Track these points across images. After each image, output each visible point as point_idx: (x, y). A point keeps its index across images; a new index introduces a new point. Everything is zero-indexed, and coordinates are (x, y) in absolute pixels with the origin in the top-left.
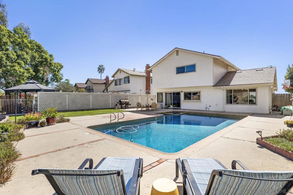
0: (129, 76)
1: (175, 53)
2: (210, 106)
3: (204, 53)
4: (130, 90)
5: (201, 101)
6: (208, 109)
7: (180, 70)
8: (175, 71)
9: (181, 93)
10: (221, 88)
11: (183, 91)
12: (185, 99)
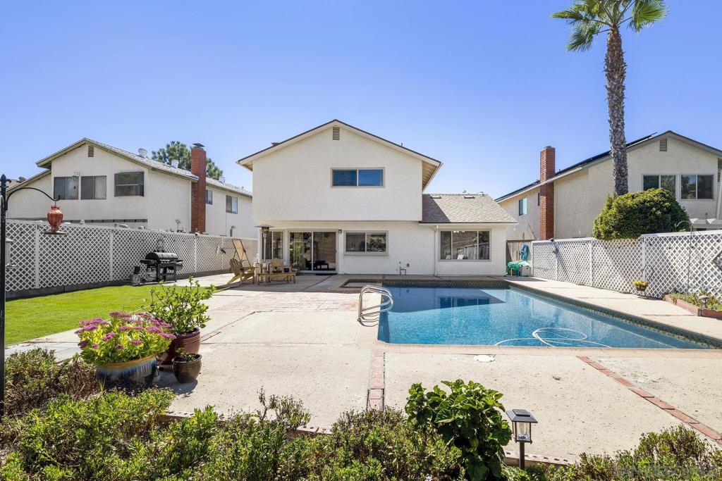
0: (143, 173)
1: (330, 133)
2: (408, 265)
3: (402, 147)
4: (145, 221)
5: (387, 255)
6: (403, 273)
7: (343, 178)
8: (329, 178)
9: (337, 234)
10: (432, 227)
11: (343, 229)
12: (347, 251)
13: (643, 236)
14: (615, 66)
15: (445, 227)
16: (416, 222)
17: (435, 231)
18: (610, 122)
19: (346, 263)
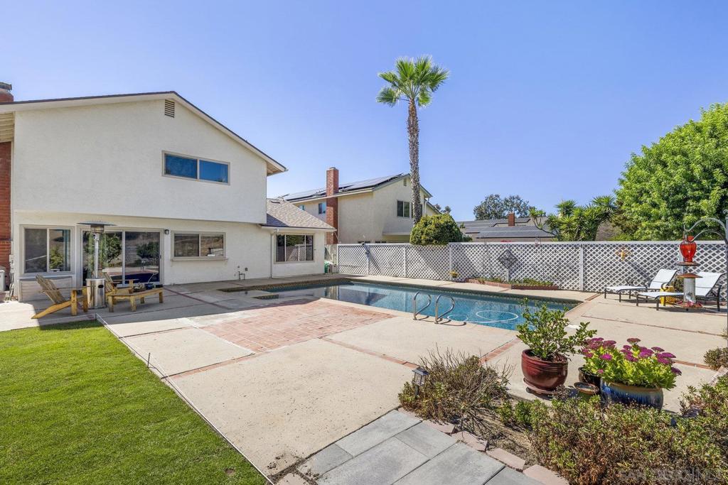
1: (162, 106)
2: (246, 269)
6: (242, 278)
7: (178, 166)
8: (160, 164)
9: (162, 235)
10: (269, 231)
11: (170, 228)
12: (175, 256)
13: (450, 243)
14: (413, 129)
15: (280, 231)
16: (256, 225)
17: (271, 235)
18: (411, 164)
19: (174, 271)
